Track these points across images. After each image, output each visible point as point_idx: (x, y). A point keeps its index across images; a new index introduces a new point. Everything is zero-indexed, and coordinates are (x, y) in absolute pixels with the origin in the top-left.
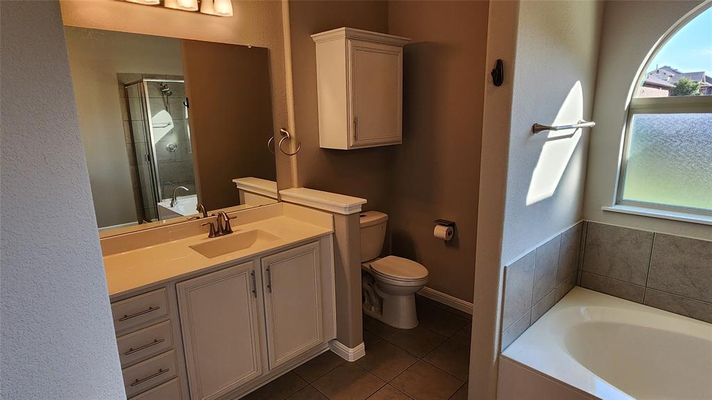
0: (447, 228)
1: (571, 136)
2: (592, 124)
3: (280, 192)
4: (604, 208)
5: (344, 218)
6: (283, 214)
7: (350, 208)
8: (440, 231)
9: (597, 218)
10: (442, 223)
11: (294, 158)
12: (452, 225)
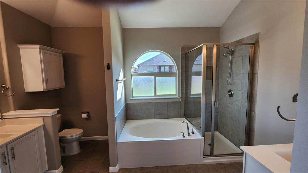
0: (86, 114)
1: (122, 82)
2: (126, 79)
3: (3, 114)
4: (130, 99)
5: (50, 117)
6: (6, 125)
7: (53, 113)
8: (84, 116)
9: (129, 102)
10: (84, 113)
11: (11, 98)
12: (88, 113)
